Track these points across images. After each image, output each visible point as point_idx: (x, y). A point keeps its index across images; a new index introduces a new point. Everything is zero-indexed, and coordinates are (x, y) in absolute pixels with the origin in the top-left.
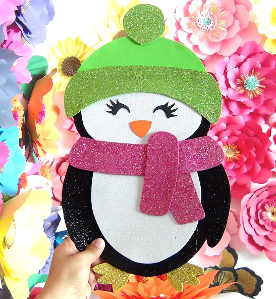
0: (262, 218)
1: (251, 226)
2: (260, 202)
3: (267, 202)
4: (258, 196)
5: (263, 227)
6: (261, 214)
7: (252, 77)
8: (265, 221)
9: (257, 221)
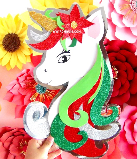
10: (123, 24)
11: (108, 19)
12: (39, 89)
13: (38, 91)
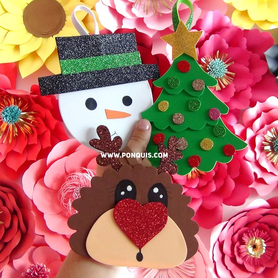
0: (239, 254)
1: (226, 267)
2: (236, 232)
3: (246, 232)
4: (233, 224)
5: (242, 268)
6: (238, 249)
7: (217, 60)
8: (244, 258)
9: (233, 260)
10: (133, 15)
11: (109, 7)
12: (6, 116)
13: (5, 118)
